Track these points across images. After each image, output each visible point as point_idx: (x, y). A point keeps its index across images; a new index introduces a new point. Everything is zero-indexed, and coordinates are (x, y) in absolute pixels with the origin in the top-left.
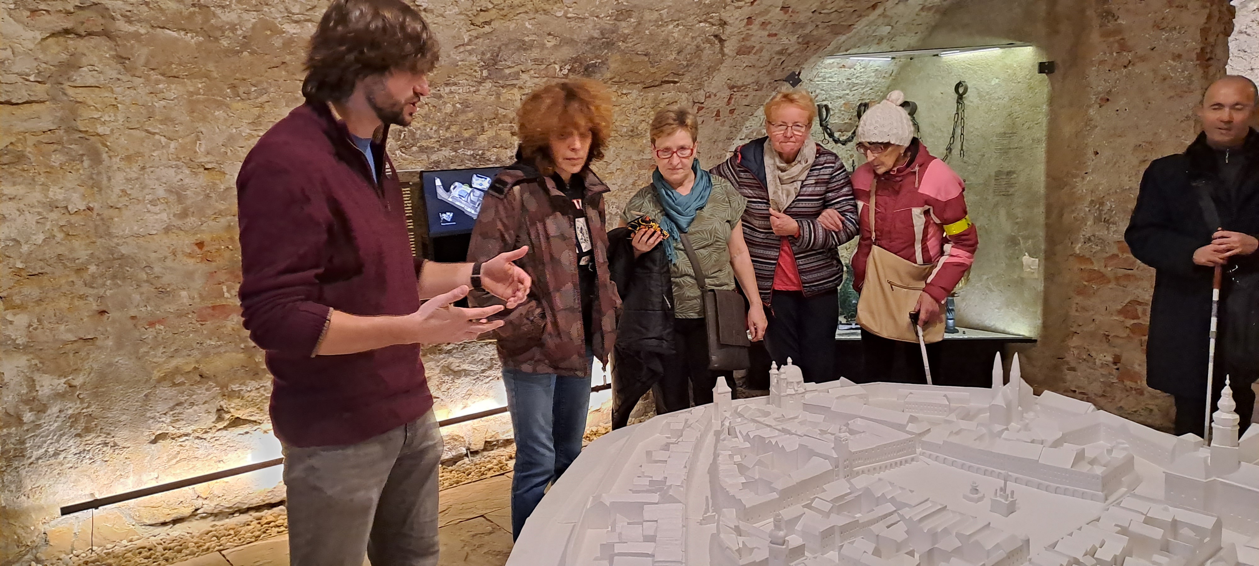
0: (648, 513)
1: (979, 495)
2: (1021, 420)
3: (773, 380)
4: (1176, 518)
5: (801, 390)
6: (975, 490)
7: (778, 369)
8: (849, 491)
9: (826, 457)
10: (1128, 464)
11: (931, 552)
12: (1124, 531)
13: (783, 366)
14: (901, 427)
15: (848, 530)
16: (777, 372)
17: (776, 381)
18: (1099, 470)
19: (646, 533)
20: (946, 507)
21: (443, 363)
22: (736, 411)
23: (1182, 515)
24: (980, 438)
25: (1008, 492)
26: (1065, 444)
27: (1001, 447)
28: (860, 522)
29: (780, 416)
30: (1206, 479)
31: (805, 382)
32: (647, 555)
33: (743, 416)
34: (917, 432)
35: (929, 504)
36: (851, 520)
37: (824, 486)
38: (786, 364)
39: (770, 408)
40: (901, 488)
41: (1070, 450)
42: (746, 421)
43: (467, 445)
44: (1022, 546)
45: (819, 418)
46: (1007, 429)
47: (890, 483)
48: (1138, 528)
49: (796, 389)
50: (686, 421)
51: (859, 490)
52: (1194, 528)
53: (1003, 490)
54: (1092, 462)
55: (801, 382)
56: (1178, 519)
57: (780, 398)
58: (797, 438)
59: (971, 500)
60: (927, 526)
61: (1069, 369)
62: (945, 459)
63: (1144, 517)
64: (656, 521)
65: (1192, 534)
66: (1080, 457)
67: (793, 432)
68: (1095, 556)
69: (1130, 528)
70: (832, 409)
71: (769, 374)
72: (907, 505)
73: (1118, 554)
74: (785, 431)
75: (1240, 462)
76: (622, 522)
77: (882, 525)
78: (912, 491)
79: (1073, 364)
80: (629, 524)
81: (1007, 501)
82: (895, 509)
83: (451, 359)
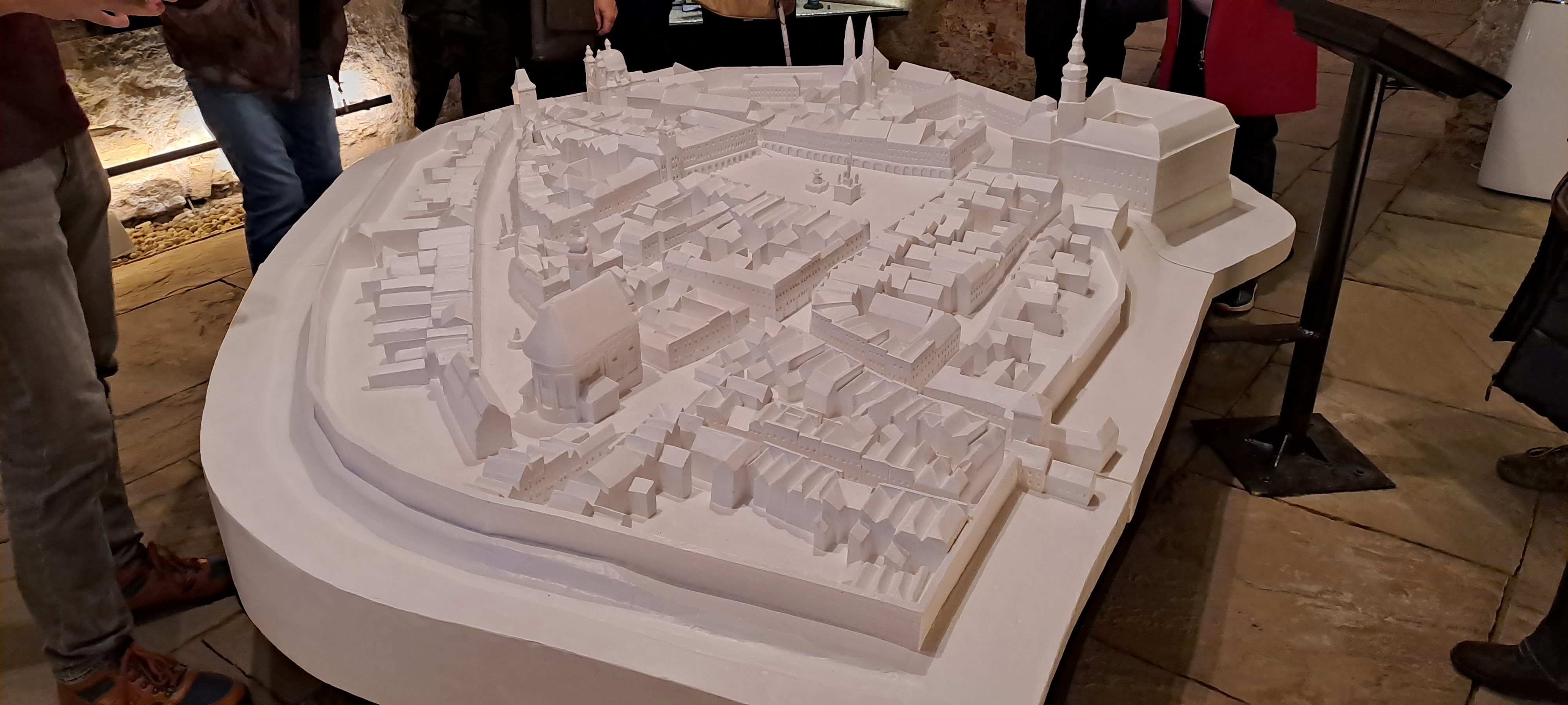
0: (424, 240)
1: (823, 184)
2: (875, 98)
3: (589, 71)
4: (1019, 185)
5: (625, 81)
6: (819, 179)
7: (595, 55)
8: (678, 193)
9: (650, 157)
10: (980, 135)
11: (764, 249)
12: (967, 204)
13: (599, 51)
14: (741, 116)
15: (673, 237)
16: (593, 59)
17: (592, 71)
18: (948, 144)
19: (422, 265)
20: (784, 198)
21: (122, 78)
22: (543, 113)
23: (1024, 181)
24: (829, 121)
25: (852, 176)
26: (917, 119)
27: (849, 128)
28: (688, 225)
29: (599, 114)
30: (1051, 140)
31: (630, 70)
32: (424, 288)
33: (553, 118)
34: (759, 120)
35: (766, 197)
36: (678, 224)
37: (647, 191)
38: (603, 48)
39: (586, 106)
40: (735, 183)
41: (921, 124)
42: (554, 123)
43: (186, 192)
44: (862, 231)
45: (647, 113)
46: (858, 108)
47: (723, 178)
48: (981, 200)
49: (618, 80)
50: (478, 128)
51: (690, 190)
52: (1035, 193)
53: (847, 174)
54: (942, 137)
55: (623, 71)
56: (1021, 187)
57: (599, 93)
58: (617, 137)
59: (813, 190)
60: (760, 223)
61: (941, 45)
62: (789, 148)
63: (988, 187)
64: (436, 249)
65: (1033, 200)
66: (930, 131)
67: (614, 131)
68: (936, 233)
69: (973, 202)
70: (662, 101)
71: (583, 63)
72: (742, 201)
73: (958, 229)
74: (603, 131)
75: (1085, 119)
76: (390, 255)
77: (712, 225)
78: (747, 186)
79: (946, 39)
80: (399, 256)
81: (851, 186)
82: (728, 207)
83: (134, 73)
